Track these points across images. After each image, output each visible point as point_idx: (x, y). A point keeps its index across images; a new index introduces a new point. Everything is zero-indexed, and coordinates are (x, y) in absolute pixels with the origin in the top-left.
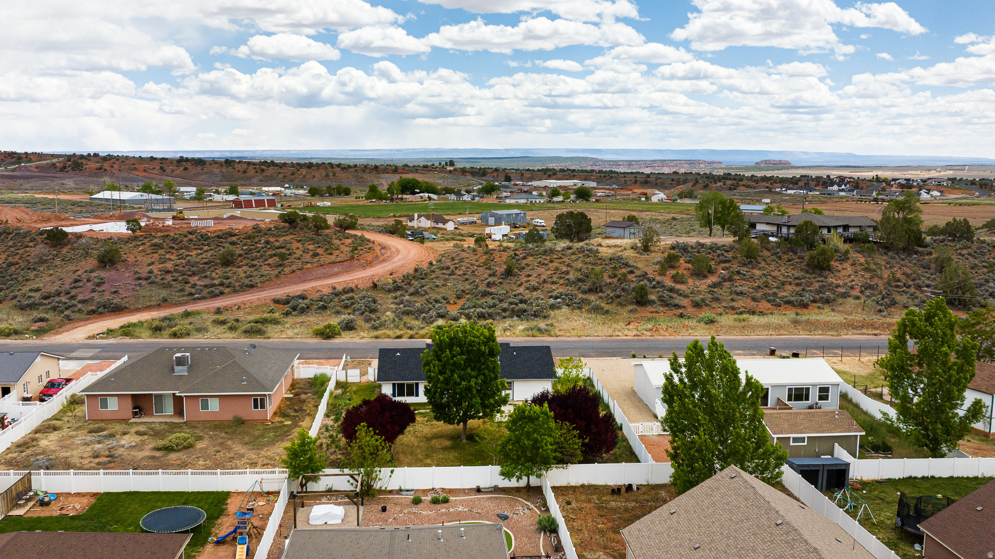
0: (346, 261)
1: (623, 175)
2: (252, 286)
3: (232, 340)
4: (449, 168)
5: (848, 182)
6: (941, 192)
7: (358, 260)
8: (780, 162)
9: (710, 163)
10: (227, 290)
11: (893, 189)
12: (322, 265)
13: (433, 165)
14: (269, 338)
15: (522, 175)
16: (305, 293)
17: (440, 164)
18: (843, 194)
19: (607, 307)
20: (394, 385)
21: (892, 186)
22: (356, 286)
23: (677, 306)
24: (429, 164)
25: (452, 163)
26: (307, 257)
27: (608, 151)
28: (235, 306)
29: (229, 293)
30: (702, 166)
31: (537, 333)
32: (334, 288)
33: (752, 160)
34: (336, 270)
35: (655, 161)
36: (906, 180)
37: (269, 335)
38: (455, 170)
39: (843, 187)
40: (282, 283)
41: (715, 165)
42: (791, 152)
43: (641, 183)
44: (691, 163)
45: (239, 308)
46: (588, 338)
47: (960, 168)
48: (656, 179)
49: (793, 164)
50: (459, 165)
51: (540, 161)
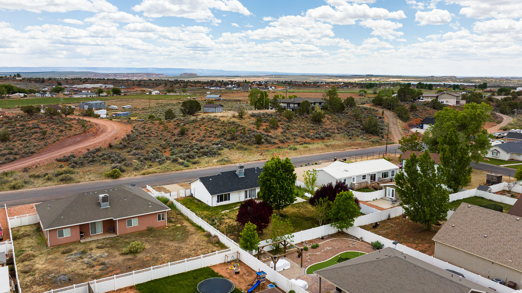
0: (82, 133)
1: (126, 81)
2: (32, 153)
3: (55, 186)
4: (17, 78)
5: (235, 83)
6: (275, 87)
7: (88, 132)
8: (192, 74)
9: (157, 75)
10: (17, 157)
11: (254, 86)
12: (69, 137)
13: (6, 76)
14: (79, 182)
15: (67, 82)
16: (73, 154)
17: (11, 76)
18: (235, 89)
19: (245, 147)
20: (218, 196)
21: (254, 85)
22: (100, 147)
23: (274, 143)
24: (3, 76)
25: (19, 75)
26: (57, 132)
27: (100, 69)
28: (34, 165)
29: (20, 158)
30: (154, 76)
31: (225, 163)
32: (88, 150)
33: (178, 73)
34: (79, 139)
35: (129, 74)
36: (259, 82)
37: (77, 180)
38: (23, 79)
39: (233, 85)
40: (50, 149)
41: (160, 76)
42: (195, 69)
43: (137, 85)
44: (148, 74)
45: (36, 167)
46: (249, 162)
47: (279, 76)
48: (145, 83)
49: (198, 75)
50: (23, 76)
51: (62, 74)
